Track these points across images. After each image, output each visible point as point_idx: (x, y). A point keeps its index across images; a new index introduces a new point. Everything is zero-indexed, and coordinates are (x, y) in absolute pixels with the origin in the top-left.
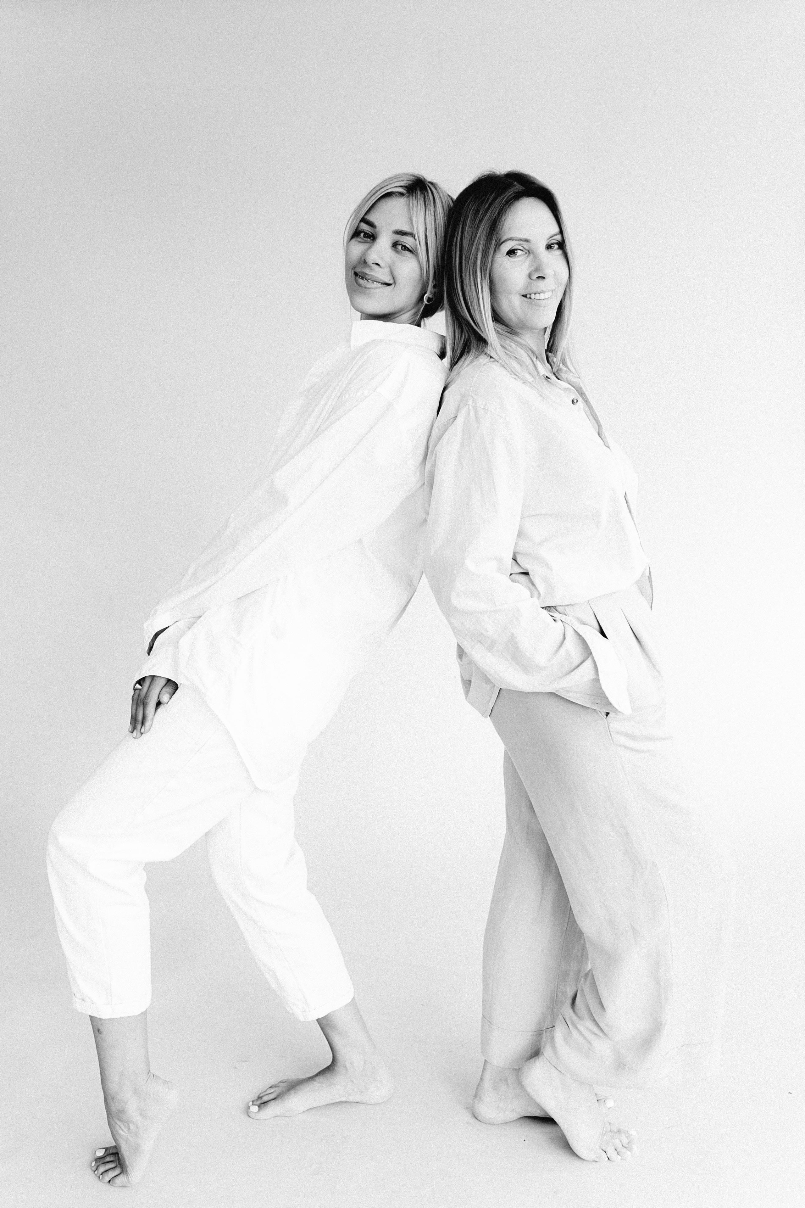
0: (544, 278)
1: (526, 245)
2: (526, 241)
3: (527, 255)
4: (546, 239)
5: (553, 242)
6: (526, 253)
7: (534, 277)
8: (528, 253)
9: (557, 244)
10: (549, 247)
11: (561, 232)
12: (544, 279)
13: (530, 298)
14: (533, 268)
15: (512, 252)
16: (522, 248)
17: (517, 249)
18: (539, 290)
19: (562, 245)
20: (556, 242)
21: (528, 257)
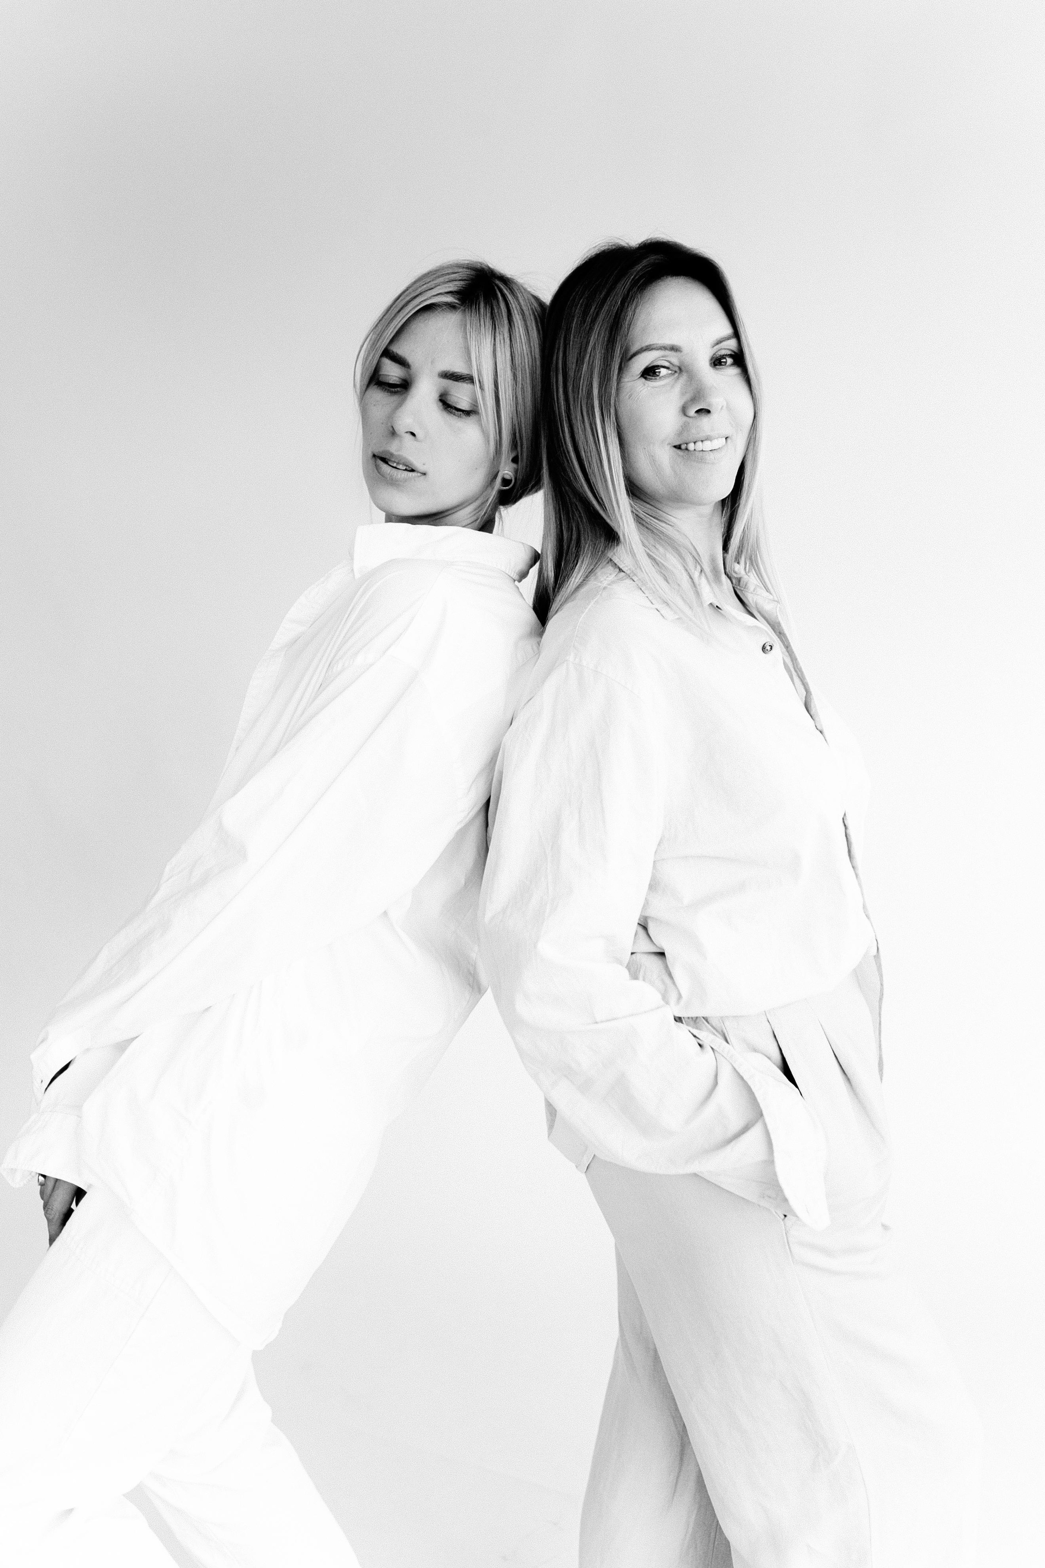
0: (708, 412)
1: (674, 358)
2: (674, 349)
3: (676, 375)
4: (709, 346)
5: (723, 352)
6: (676, 372)
7: (692, 412)
8: (678, 371)
9: (731, 356)
10: (717, 362)
11: (736, 334)
12: (709, 415)
13: (687, 449)
14: (688, 396)
15: (650, 372)
16: (667, 364)
17: (658, 367)
18: (702, 435)
19: (739, 359)
20: (729, 352)
21: (678, 378)
